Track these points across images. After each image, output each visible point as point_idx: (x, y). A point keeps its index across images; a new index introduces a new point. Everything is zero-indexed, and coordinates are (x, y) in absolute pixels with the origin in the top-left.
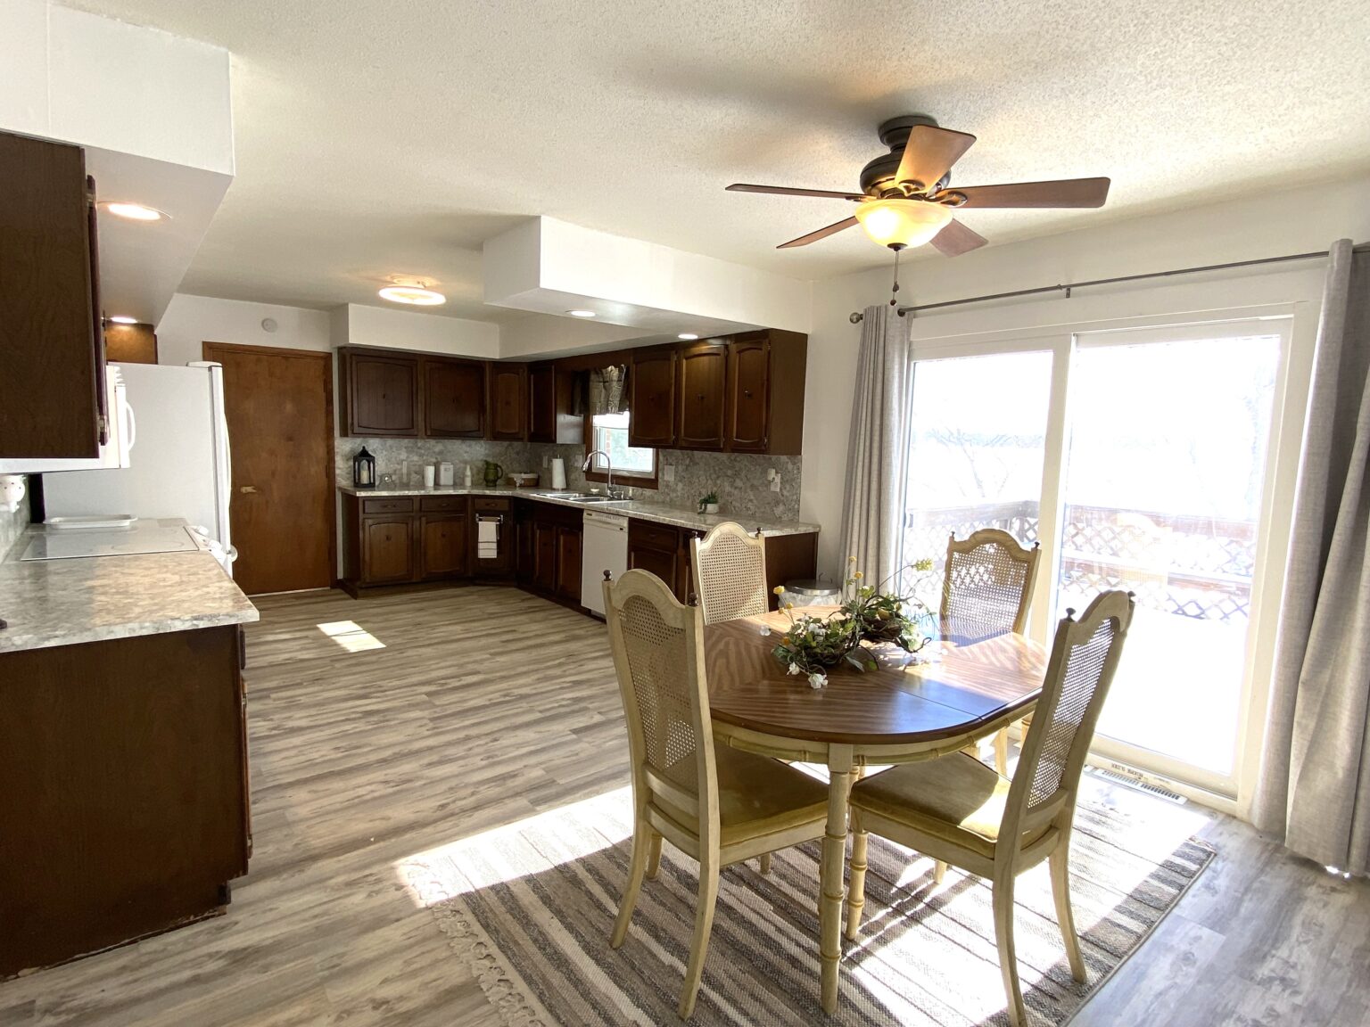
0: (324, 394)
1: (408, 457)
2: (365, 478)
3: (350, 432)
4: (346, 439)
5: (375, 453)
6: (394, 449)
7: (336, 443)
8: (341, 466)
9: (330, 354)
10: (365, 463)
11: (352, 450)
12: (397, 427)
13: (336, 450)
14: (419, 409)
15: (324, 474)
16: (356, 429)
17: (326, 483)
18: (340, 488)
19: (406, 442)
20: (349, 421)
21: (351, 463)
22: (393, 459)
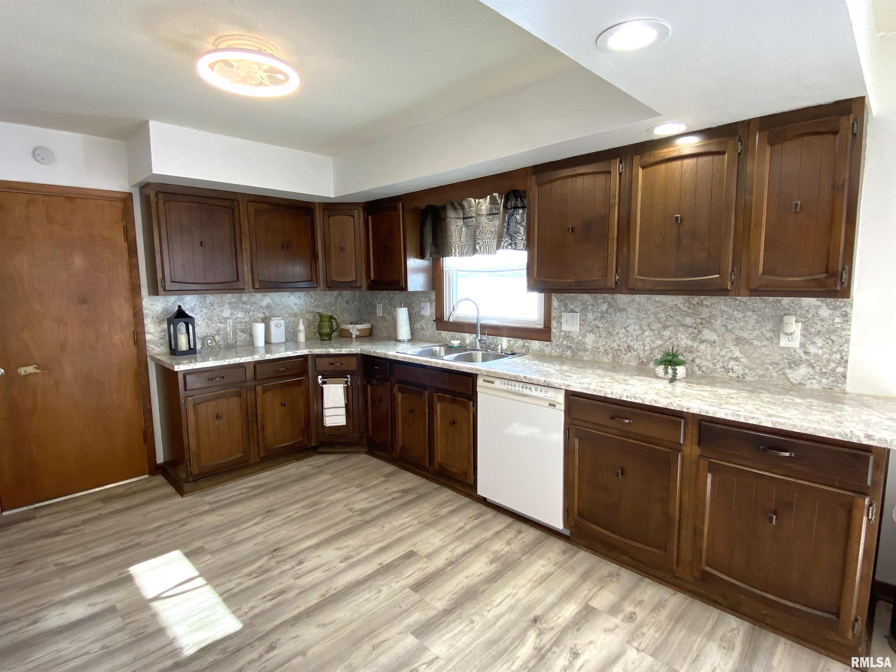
0: (125, 244)
1: (232, 314)
2: (183, 344)
3: (160, 288)
4: (157, 297)
5: (193, 311)
6: (216, 306)
7: (144, 304)
8: (152, 331)
9: (130, 195)
10: (182, 326)
11: (166, 311)
12: (218, 280)
13: (145, 312)
14: (245, 258)
15: (131, 342)
16: (169, 286)
17: (135, 352)
18: (153, 358)
19: (229, 297)
20: (159, 275)
21: (165, 326)
22: (215, 318)
